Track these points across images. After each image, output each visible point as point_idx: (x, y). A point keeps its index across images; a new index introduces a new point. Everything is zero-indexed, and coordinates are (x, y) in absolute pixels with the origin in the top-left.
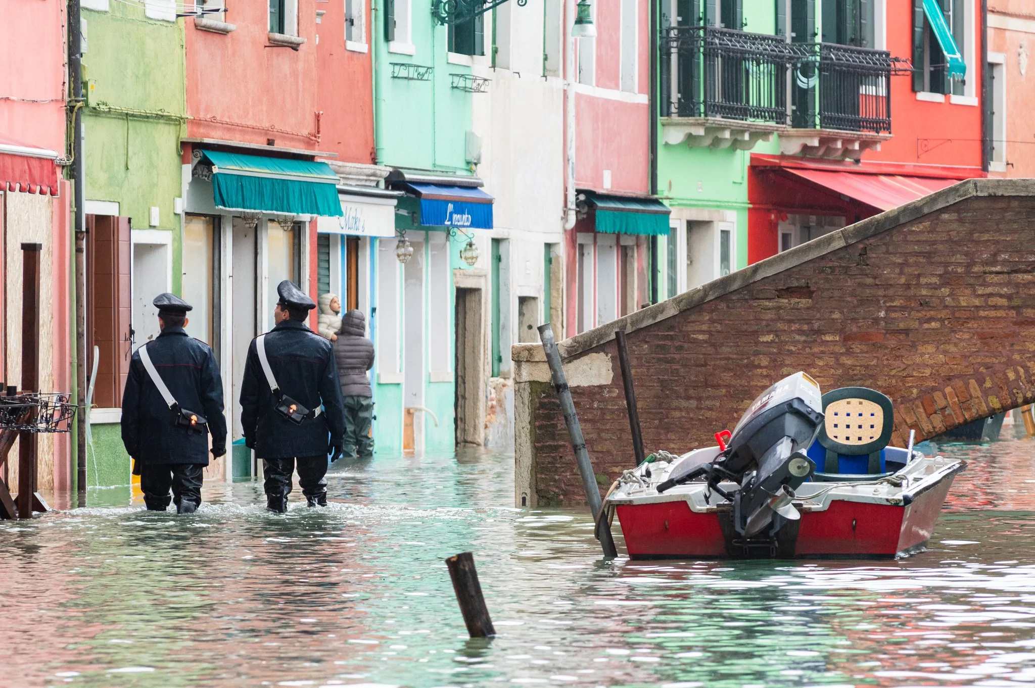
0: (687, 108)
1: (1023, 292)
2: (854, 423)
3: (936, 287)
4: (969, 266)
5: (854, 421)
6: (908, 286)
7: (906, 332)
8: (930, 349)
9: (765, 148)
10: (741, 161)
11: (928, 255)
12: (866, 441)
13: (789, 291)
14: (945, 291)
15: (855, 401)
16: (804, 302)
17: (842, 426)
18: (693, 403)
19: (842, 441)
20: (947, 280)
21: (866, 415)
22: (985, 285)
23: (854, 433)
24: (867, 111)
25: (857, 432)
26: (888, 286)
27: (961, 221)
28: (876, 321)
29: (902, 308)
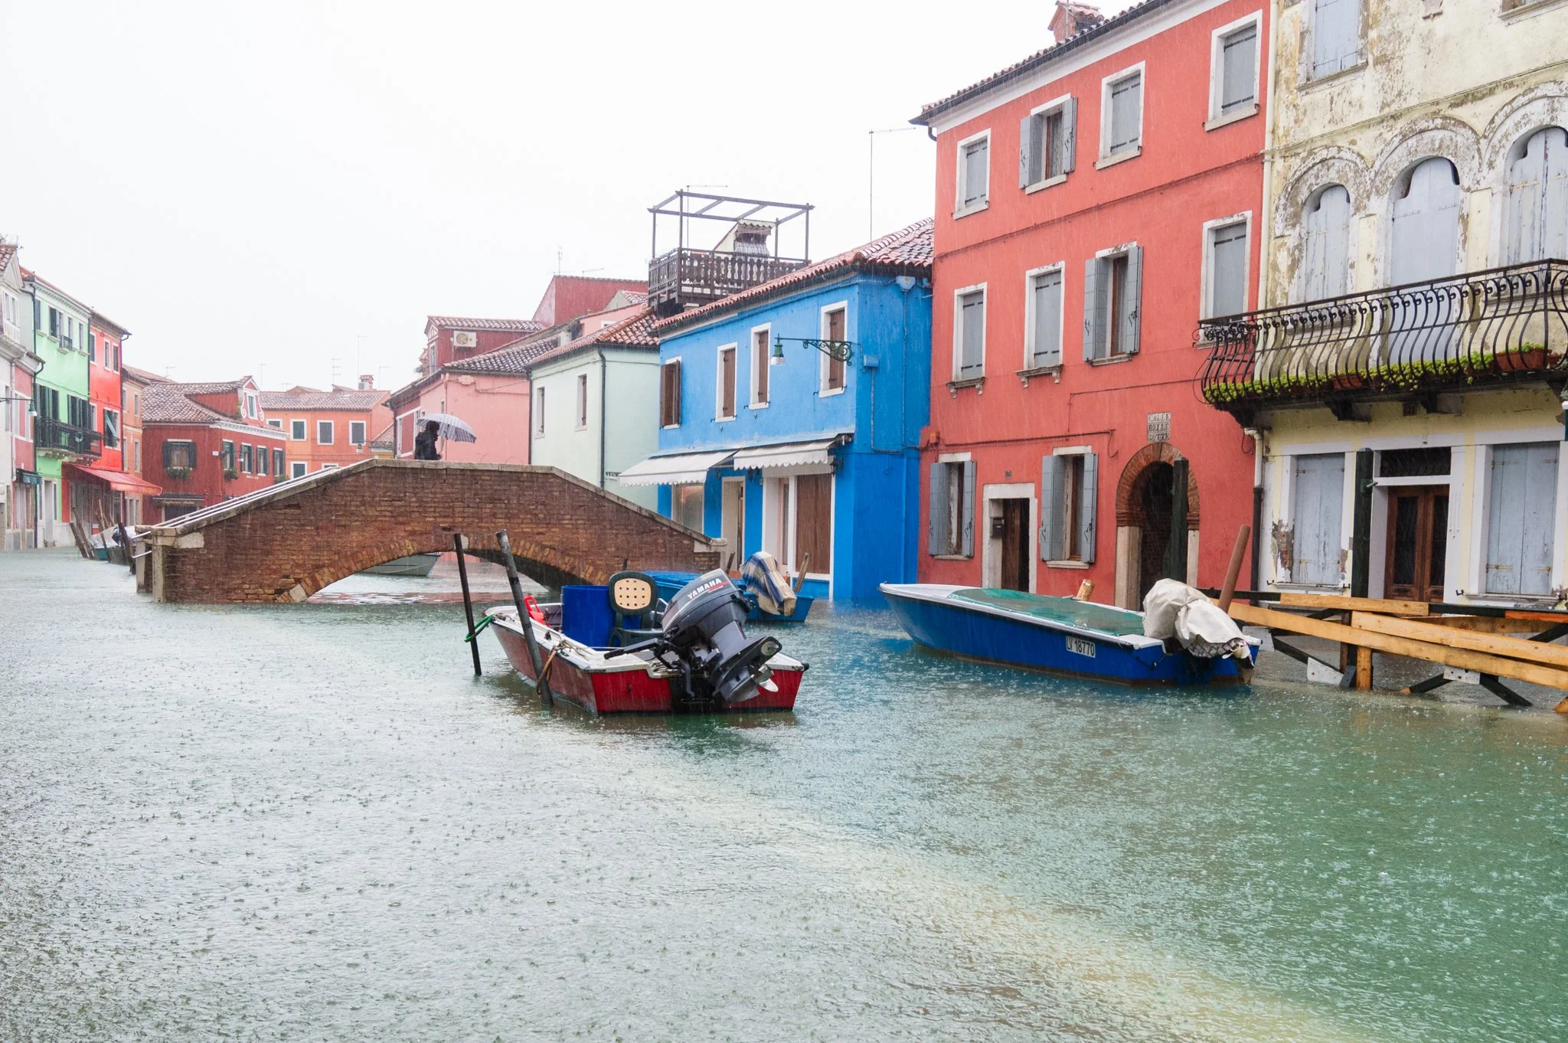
0: (44, 445)
1: (397, 510)
2: (632, 595)
3: (357, 506)
4: (374, 497)
5: (631, 593)
6: (345, 505)
7: (345, 526)
8: (355, 534)
9: (66, 459)
10: (59, 462)
11: (355, 492)
12: (639, 607)
13: (289, 506)
14: (362, 508)
15: (631, 580)
16: (298, 511)
17: (624, 597)
18: (244, 557)
19: (624, 606)
20: (363, 503)
21: (639, 589)
22: (380, 506)
23: (632, 601)
24: (93, 449)
25: (634, 601)
26: (336, 505)
27: (371, 477)
28: (331, 521)
29: (343, 515)
